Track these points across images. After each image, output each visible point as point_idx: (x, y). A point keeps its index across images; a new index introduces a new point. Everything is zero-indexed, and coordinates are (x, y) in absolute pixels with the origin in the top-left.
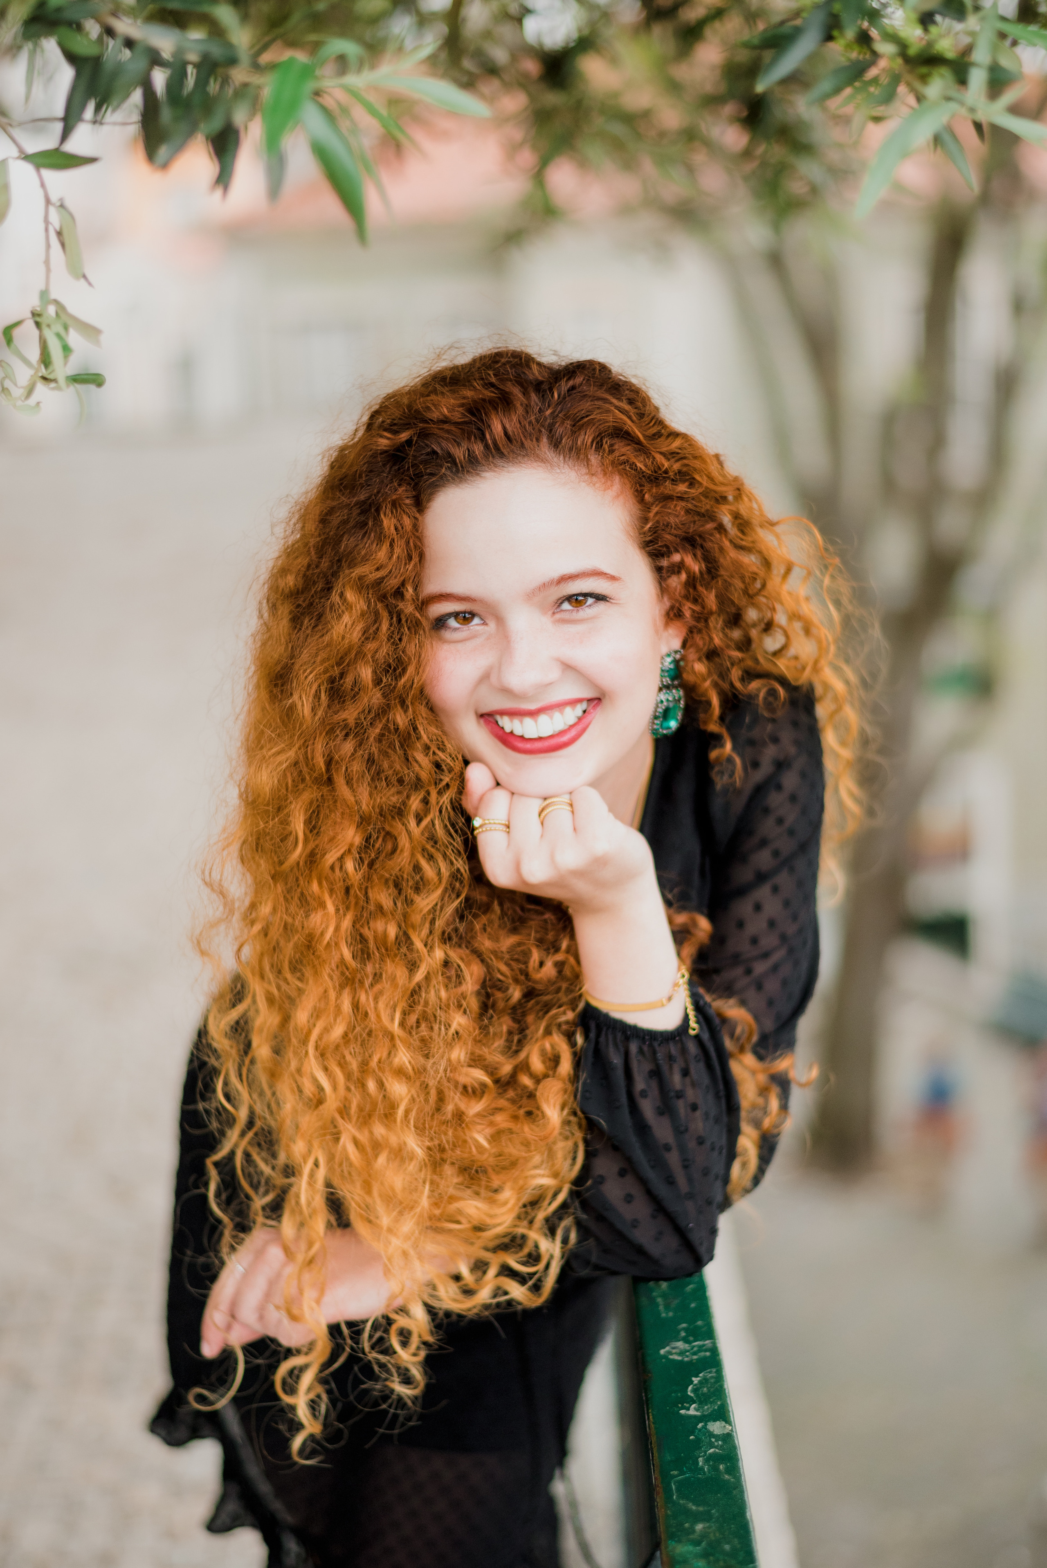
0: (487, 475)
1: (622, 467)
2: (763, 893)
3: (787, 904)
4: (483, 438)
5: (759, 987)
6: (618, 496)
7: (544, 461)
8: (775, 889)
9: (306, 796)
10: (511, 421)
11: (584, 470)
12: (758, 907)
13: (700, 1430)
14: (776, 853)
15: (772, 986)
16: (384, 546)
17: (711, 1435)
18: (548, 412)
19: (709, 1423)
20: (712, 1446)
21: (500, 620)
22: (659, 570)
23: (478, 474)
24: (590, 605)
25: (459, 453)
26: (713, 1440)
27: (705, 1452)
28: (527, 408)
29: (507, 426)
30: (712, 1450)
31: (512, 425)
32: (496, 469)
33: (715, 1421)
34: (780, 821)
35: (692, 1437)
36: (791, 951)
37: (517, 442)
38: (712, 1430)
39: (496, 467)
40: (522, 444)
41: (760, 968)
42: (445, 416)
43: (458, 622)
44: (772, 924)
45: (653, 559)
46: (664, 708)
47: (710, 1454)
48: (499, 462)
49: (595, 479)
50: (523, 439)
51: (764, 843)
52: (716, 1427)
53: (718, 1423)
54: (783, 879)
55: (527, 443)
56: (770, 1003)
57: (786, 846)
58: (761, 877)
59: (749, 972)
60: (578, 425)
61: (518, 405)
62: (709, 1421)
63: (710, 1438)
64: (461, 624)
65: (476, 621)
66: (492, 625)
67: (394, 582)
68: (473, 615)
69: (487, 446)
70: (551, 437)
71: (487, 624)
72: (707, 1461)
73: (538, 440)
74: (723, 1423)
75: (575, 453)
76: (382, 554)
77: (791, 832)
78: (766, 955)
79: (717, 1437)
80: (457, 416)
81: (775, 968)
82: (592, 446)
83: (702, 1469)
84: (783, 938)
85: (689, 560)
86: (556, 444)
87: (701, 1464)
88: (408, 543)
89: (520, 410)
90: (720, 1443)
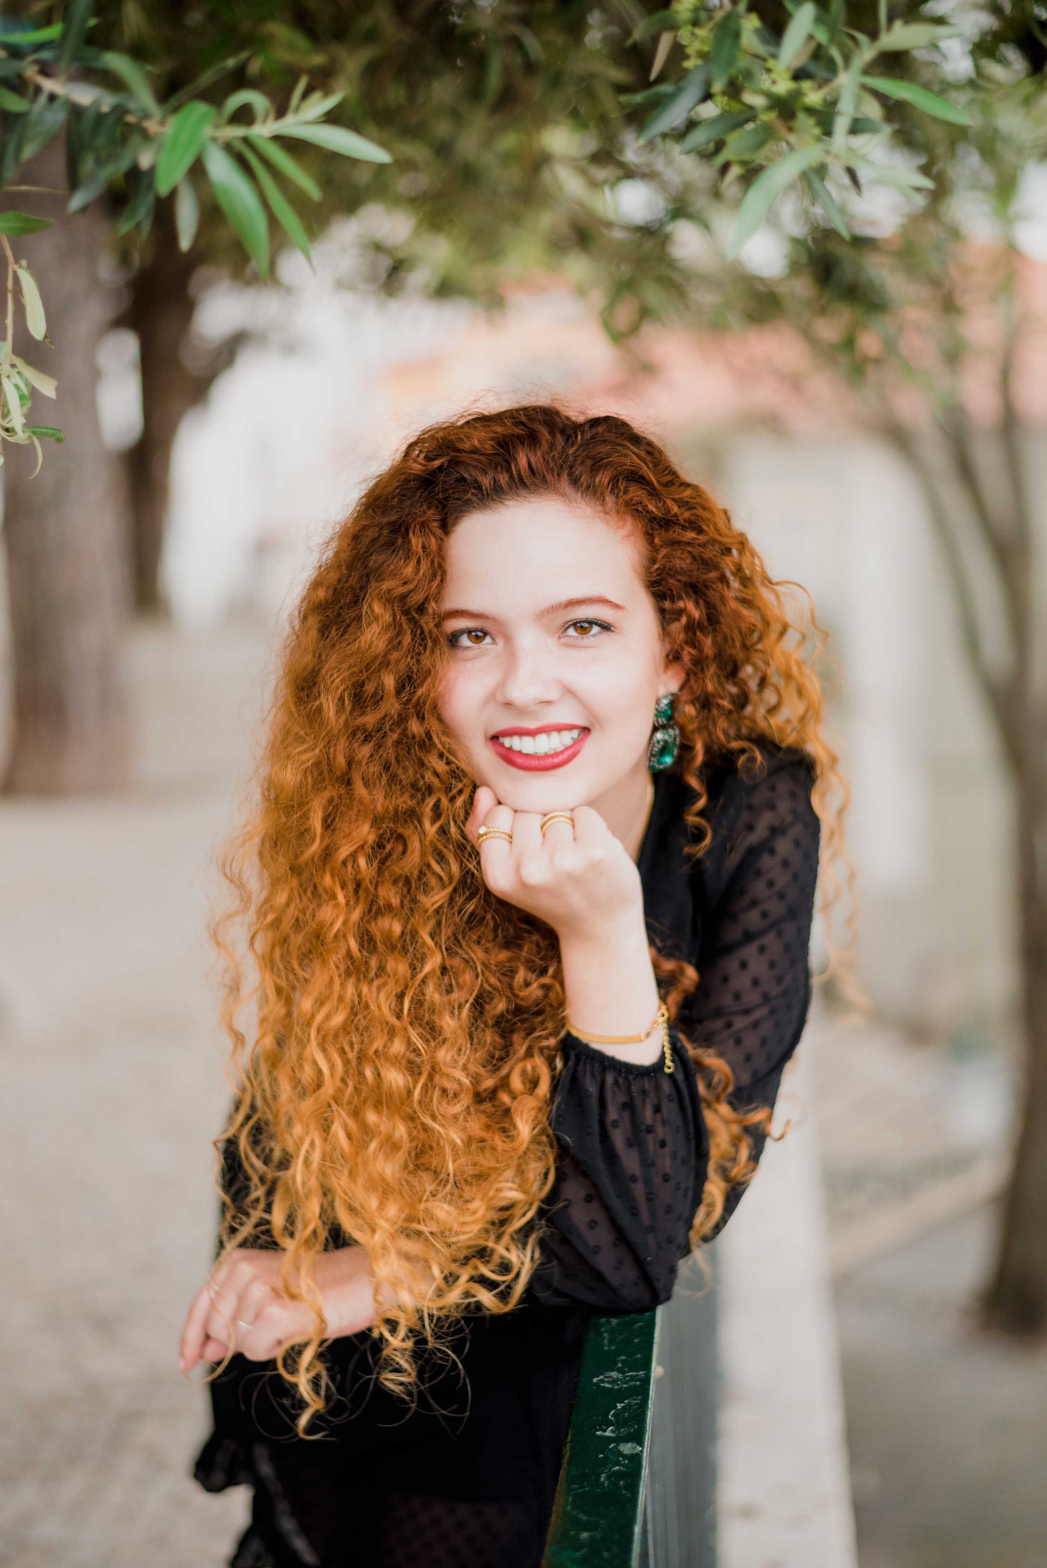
0: (510, 503)
1: (635, 510)
2: (750, 951)
3: (772, 965)
4: (509, 470)
5: (738, 1042)
6: (629, 536)
7: (563, 495)
8: (762, 950)
9: (327, 794)
10: (536, 455)
11: (599, 508)
12: (743, 965)
13: (611, 1450)
14: (765, 915)
15: (751, 1042)
16: (412, 562)
17: (621, 1454)
18: (571, 451)
19: (621, 1444)
20: (618, 1463)
21: (508, 639)
22: (662, 611)
23: (501, 502)
24: (594, 635)
25: (486, 481)
26: (621, 1459)
27: (610, 1469)
28: (552, 447)
29: (532, 460)
30: (617, 1468)
31: (536, 459)
32: (519, 499)
33: (627, 1442)
34: (771, 884)
35: (601, 1456)
36: (773, 1011)
37: (539, 475)
38: (622, 1450)
39: (518, 496)
40: (544, 477)
41: (740, 1022)
42: (475, 447)
43: (471, 641)
44: (756, 982)
45: (657, 601)
46: (660, 747)
47: (615, 1472)
48: (523, 492)
49: (608, 517)
50: (546, 473)
51: (754, 904)
52: (627, 1448)
53: (630, 1444)
54: (770, 939)
55: (549, 477)
56: (748, 1058)
57: (776, 909)
58: (749, 937)
59: (729, 1025)
60: (597, 466)
61: (544, 442)
62: (622, 1442)
63: (618, 1457)
64: (474, 642)
65: (488, 640)
66: (501, 643)
67: (418, 598)
68: (485, 634)
69: (511, 477)
70: (570, 474)
71: (496, 644)
72: (608, 1478)
73: (559, 475)
74: (635, 1444)
75: (592, 492)
76: (409, 570)
77: (781, 896)
78: (747, 1012)
79: (625, 1457)
80: (489, 447)
81: (756, 1025)
82: (609, 485)
83: (603, 1483)
84: (766, 998)
85: (690, 606)
86: (575, 482)
87: (602, 1479)
88: (432, 562)
89: (545, 446)
90: (626, 1461)
